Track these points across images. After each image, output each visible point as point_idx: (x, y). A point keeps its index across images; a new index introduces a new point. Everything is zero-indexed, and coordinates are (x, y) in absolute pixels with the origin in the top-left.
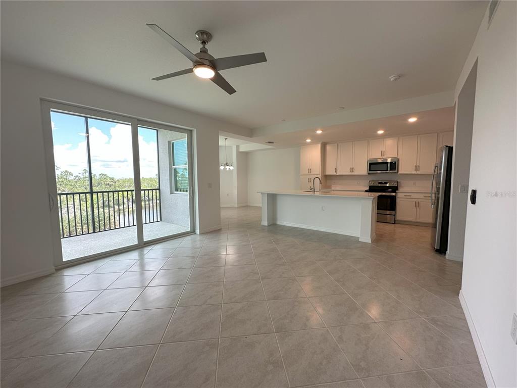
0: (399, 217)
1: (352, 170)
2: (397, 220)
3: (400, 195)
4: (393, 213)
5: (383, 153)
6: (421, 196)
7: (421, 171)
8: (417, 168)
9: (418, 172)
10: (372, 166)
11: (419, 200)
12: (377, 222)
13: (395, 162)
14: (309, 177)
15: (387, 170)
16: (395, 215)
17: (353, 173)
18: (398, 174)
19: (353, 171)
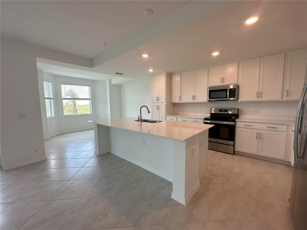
0: (238, 148)
1: (194, 97)
2: (237, 151)
3: (240, 124)
4: (231, 143)
5: (223, 80)
6: (264, 126)
7: (264, 99)
8: (259, 94)
9: (260, 99)
10: (211, 93)
11: (261, 132)
12: (208, 149)
13: (235, 89)
14: (157, 104)
15: (227, 97)
16: (234, 146)
17: (195, 101)
18: (238, 101)
19: (194, 99)
